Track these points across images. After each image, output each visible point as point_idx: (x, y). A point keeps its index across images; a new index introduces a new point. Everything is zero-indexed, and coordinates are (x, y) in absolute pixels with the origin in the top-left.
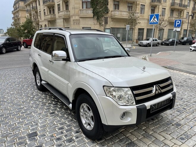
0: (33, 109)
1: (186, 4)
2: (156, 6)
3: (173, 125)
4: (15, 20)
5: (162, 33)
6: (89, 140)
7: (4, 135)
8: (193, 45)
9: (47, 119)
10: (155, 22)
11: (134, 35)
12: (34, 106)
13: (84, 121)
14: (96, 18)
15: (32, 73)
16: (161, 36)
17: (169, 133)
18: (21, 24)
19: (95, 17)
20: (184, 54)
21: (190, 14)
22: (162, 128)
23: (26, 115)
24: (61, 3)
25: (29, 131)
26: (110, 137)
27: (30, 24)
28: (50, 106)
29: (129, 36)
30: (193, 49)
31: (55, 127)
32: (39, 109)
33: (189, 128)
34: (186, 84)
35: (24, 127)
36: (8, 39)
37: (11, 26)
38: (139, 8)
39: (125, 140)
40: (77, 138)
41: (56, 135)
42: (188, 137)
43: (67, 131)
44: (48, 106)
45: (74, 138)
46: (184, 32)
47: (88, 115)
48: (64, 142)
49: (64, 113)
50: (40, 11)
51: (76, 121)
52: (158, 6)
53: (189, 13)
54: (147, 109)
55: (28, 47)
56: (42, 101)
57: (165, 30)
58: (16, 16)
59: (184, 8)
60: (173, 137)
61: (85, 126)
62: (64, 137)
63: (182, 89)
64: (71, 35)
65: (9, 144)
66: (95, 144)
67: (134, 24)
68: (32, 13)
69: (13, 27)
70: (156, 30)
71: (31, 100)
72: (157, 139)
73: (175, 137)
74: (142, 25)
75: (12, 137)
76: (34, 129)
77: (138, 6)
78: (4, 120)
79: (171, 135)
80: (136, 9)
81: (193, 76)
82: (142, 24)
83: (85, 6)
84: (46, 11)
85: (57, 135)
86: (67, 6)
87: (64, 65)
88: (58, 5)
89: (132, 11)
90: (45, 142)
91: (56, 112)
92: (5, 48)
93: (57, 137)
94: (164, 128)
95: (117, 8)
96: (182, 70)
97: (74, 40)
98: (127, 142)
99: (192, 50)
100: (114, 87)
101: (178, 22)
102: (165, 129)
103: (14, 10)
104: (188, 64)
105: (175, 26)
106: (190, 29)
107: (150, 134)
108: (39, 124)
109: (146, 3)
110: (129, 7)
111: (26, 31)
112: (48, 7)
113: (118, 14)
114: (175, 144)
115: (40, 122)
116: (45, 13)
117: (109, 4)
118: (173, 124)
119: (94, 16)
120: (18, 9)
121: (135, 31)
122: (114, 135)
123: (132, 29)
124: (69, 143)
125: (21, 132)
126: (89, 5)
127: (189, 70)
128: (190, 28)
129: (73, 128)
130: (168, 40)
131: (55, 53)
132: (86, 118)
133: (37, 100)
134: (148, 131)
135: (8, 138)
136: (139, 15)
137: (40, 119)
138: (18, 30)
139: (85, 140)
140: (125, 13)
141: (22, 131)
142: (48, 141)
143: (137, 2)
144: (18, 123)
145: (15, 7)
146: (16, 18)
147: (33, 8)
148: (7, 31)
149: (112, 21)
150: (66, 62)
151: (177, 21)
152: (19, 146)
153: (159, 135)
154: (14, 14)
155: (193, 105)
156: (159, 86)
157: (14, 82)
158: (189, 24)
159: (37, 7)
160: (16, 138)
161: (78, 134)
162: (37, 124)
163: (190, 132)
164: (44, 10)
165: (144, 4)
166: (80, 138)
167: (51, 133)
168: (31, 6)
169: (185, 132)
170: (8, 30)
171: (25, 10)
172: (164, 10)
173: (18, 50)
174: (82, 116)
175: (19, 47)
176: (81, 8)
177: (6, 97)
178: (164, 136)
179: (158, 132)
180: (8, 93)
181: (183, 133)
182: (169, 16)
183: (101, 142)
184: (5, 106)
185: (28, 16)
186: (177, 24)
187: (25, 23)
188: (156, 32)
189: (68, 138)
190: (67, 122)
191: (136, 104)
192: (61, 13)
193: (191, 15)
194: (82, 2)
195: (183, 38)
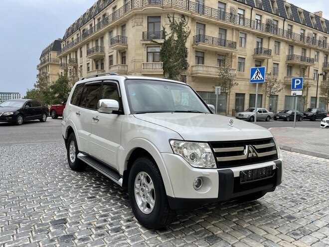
0: (62, 192)
1: (312, 57)
2: (263, 60)
3: (282, 218)
4: (41, 79)
5: (274, 102)
6: (147, 231)
7: (16, 220)
8: (325, 119)
9: (82, 204)
10: (259, 79)
11: (229, 104)
12: (64, 189)
13: (139, 202)
14: (168, 75)
15: (65, 145)
16: (274, 107)
17: (275, 227)
18: (51, 84)
19: (166, 75)
20: (311, 131)
21: (320, 72)
22: (264, 221)
23: (50, 198)
24: (114, 53)
25: (55, 217)
26: (180, 229)
27: (64, 84)
28: (89, 189)
29: (221, 105)
30: (326, 124)
31: (95, 214)
32: (72, 192)
33: (309, 223)
34: (310, 169)
35: (46, 212)
36: (28, 103)
37: (34, 88)
38: (235, 62)
39: (203, 233)
40: (128, 227)
41: (95, 223)
42: (305, 233)
43: (113, 219)
44: (85, 189)
45: (124, 228)
46: (311, 101)
47: (147, 189)
48: (108, 233)
49: (111, 198)
50: (81, 66)
51: (127, 207)
52: (266, 60)
53: (317, 70)
54: (235, 176)
55: (59, 117)
56: (77, 183)
57: (279, 98)
58: (43, 73)
59: (309, 64)
60: (281, 231)
61: (141, 209)
62: (108, 226)
63: (302, 175)
64: (127, 79)
65: (23, 231)
66: (156, 236)
67: (228, 86)
68: (69, 69)
69: (36, 89)
70: (265, 96)
71: (59, 182)
72: (254, 233)
73: (284, 232)
74: (242, 88)
75: (28, 224)
76: (62, 215)
77: (233, 60)
78: (16, 204)
79: (278, 229)
80: (231, 64)
81: (323, 159)
82: (242, 86)
83: (151, 58)
84: (90, 66)
85: (97, 223)
86: (124, 59)
87: (115, 120)
88: (110, 56)
89: (224, 66)
90: (78, 230)
91: (98, 197)
92: (23, 116)
93: (98, 225)
94: (267, 221)
95: (201, 61)
96: (305, 151)
97: (131, 87)
98: (206, 235)
99: (324, 127)
100: (184, 141)
101: (298, 82)
102: (269, 222)
103: (41, 64)
104: (316, 144)
105: (293, 87)
106: (321, 96)
107: (244, 227)
108: (70, 210)
109: (246, 56)
110: (219, 61)
111: (57, 95)
112: (95, 60)
113: (201, 71)
114: (283, 240)
115: (72, 207)
116: (88, 68)
117: (189, 56)
118: (283, 216)
119: (164, 72)
120: (47, 63)
121: (229, 98)
122: (186, 226)
123: (225, 94)
124: (116, 233)
125: (41, 218)
126: (157, 58)
127: (317, 151)
128: (321, 94)
129: (123, 216)
130: (285, 112)
131: (103, 103)
132: (144, 195)
133: (69, 182)
134: (241, 223)
135: (21, 225)
136: (235, 72)
137: (71, 203)
138: (44, 93)
139: (141, 230)
140: (214, 70)
141: (43, 217)
142: (82, 229)
143: (232, 54)
144: (38, 208)
145: (42, 59)
146: (42, 76)
147: (70, 61)
148: (26, 95)
149: (193, 81)
150: (118, 116)
151: (296, 80)
152: (39, 234)
153: (258, 229)
154: (40, 70)
155: (319, 195)
156: (254, 147)
157: (34, 160)
158: (319, 89)
159: (77, 59)
160: (34, 226)
161: (130, 223)
162: (67, 210)
163: (308, 227)
164: (88, 64)
165: (244, 57)
166: (132, 228)
167: (88, 220)
168: (68, 58)
169: (302, 227)
170: (28, 93)
171: (58, 65)
172: (276, 66)
173: (42, 121)
174: (138, 193)
175: (45, 116)
176: (145, 61)
177: (20, 176)
178: (266, 230)
179: (258, 225)
180: (23, 172)
181: (298, 228)
182: (285, 75)
183: (165, 233)
184: (18, 187)
185: (62, 72)
186: (296, 84)
187: (56, 82)
188: (265, 100)
189: (114, 227)
190: (113, 209)
191: (218, 168)
192: (113, 69)
193: (321, 75)
194: (148, 53)
195: (310, 110)
